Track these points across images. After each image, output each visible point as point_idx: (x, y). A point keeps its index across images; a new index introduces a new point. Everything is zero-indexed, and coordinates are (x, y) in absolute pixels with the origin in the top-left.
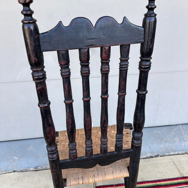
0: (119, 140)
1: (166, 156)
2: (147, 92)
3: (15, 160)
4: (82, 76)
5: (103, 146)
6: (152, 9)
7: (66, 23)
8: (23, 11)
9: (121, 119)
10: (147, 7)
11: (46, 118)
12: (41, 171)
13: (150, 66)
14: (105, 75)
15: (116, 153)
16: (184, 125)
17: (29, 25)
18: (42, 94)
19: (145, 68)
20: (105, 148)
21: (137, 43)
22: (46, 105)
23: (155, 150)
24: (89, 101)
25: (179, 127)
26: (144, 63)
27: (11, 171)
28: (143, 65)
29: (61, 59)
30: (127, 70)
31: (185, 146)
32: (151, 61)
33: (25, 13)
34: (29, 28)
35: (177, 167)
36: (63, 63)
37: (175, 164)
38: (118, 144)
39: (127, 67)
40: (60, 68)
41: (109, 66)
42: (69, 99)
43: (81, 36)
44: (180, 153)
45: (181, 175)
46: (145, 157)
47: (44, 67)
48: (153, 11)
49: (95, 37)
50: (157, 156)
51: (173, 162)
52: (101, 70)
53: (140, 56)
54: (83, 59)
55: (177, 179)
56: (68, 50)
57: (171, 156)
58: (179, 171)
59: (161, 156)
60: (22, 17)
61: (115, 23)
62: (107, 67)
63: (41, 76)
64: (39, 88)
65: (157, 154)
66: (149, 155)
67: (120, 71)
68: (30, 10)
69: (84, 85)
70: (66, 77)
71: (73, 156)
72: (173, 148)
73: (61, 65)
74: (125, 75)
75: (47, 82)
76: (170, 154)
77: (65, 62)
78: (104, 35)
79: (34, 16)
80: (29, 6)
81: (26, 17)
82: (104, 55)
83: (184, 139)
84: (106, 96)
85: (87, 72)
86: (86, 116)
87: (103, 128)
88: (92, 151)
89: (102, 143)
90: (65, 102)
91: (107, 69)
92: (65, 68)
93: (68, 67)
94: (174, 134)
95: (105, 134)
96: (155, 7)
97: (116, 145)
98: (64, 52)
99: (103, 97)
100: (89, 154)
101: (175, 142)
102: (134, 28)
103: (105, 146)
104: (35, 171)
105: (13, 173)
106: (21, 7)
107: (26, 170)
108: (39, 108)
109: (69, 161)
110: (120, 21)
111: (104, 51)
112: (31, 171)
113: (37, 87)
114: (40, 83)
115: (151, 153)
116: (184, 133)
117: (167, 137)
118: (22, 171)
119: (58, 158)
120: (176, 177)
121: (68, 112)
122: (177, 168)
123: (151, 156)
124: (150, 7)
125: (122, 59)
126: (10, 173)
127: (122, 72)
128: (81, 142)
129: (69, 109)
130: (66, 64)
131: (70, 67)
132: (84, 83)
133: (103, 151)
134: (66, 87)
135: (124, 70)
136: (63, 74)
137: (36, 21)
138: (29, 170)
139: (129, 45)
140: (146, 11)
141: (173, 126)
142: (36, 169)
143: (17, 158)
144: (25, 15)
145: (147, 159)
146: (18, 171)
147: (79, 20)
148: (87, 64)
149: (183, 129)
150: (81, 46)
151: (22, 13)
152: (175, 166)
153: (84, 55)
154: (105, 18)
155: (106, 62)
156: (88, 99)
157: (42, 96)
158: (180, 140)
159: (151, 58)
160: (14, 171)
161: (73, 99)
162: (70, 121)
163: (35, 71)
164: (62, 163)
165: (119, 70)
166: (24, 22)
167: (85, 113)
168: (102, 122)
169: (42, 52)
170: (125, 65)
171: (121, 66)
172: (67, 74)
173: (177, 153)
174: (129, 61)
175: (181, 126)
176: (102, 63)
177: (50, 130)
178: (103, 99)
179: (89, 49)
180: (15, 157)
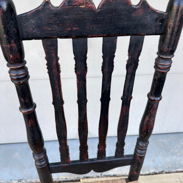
1: (172, 172)
23: (160, 165)
46: (148, 173)
50: (161, 173)
51: (181, 182)
57: (178, 173)
59: (166, 173)
65: (161, 170)
66: (152, 171)
72: (181, 162)
76: (178, 170)
94: (182, 144)
115: (155, 168)
117: (175, 148)
123: (155, 173)
142: (20, 182)
145: (149, 176)
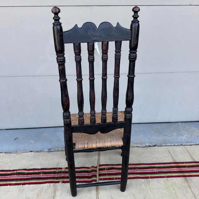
0: (115, 112)
1: (163, 146)
2: (135, 76)
3: (31, 143)
4: (89, 62)
5: (103, 116)
6: (137, 18)
7: (80, 26)
8: (54, 17)
9: (116, 96)
10: (133, 16)
11: (64, 90)
12: (54, 152)
13: (136, 57)
14: (105, 61)
15: (113, 123)
16: (183, 123)
17: (57, 26)
18: (62, 73)
19: (132, 58)
20: (104, 118)
21: (126, 40)
22: (64, 81)
23: (154, 141)
24: (93, 80)
25: (179, 124)
26: (132, 55)
27: (29, 151)
28: (131, 56)
29: (76, 48)
30: (120, 59)
31: (181, 139)
32: (137, 53)
33: (55, 18)
34: (57, 28)
35: (171, 154)
36: (77, 52)
37: (170, 153)
38: (114, 116)
39: (120, 57)
40: (74, 55)
41: (107, 56)
42: (80, 78)
43: (89, 35)
44: (176, 144)
45: (174, 161)
46: (144, 146)
47: (65, 54)
48: (137, 19)
49: (98, 35)
50: (155, 146)
51: (169, 151)
52: (102, 58)
53: (129, 50)
54: (90, 49)
55: (170, 163)
56: (80, 43)
57: (167, 147)
58: (173, 158)
59: (158, 146)
60: (53, 21)
61: (112, 27)
62: (106, 56)
63: (62, 59)
64: (60, 68)
65: (155, 144)
66: (147, 145)
67: (116, 59)
68: (58, 17)
69: (90, 68)
70: (78, 62)
71: (81, 122)
72: (170, 140)
73: (75, 53)
74: (118, 62)
75: (66, 64)
76: (167, 145)
77: (78, 51)
78: (104, 34)
79: (60, 21)
80: (58, 15)
81: (56, 21)
82: (104, 48)
83: (181, 134)
84: (105, 78)
85: (92, 58)
86: (91, 91)
87: (103, 102)
88: (95, 120)
89: (103, 114)
90: (77, 80)
91: (106, 58)
92: (78, 55)
93: (80, 55)
94: (173, 129)
95: (104, 106)
96: (138, 16)
97: (113, 117)
98: (77, 44)
99: (103, 78)
100: (93, 122)
101: (173, 136)
102: (124, 30)
103: (105, 116)
104: (49, 152)
105: (30, 153)
106: (53, 15)
107: (41, 151)
108: (60, 82)
109: (78, 126)
110: (115, 25)
111: (104, 45)
112: (45, 152)
113: (59, 67)
114: (62, 64)
115: (150, 143)
116: (182, 129)
117: (166, 132)
118: (37, 152)
119: (70, 123)
120: (169, 162)
121: (79, 87)
122: (171, 156)
123: (149, 146)
124: (135, 16)
125: (116, 51)
126: (28, 152)
127: (116, 60)
128: (88, 121)
129: (80, 85)
130: (78, 53)
131: (81, 55)
132: (90, 67)
133: (103, 120)
134: (78, 68)
135: (118, 59)
136: (77, 59)
137: (61, 24)
138: (44, 151)
139: (121, 42)
140: (133, 19)
141: (173, 123)
142: (49, 151)
143: (33, 142)
144: (55, 20)
145: (145, 148)
146: (35, 151)
147: (88, 24)
148: (92, 53)
149: (182, 126)
150: (88, 41)
151: (53, 19)
152: (169, 154)
153: (91, 46)
154: (105, 23)
155: (105, 52)
156: (93, 79)
157: (62, 74)
158: (177, 135)
159: (137, 51)
160: (31, 151)
161: (82, 78)
162: (80, 94)
163: (59, 56)
164: (73, 127)
165: (114, 59)
166: (55, 24)
167: (91, 89)
168: (103, 97)
169: (64, 44)
170: (118, 55)
171: (116, 56)
172: (79, 59)
173: (173, 145)
174: (121, 52)
175: (180, 123)
176: (103, 53)
177: (66, 99)
178: (104, 80)
179: (94, 43)
180: (31, 141)
